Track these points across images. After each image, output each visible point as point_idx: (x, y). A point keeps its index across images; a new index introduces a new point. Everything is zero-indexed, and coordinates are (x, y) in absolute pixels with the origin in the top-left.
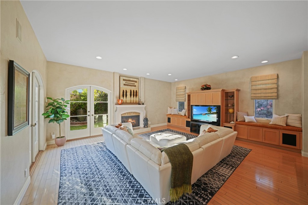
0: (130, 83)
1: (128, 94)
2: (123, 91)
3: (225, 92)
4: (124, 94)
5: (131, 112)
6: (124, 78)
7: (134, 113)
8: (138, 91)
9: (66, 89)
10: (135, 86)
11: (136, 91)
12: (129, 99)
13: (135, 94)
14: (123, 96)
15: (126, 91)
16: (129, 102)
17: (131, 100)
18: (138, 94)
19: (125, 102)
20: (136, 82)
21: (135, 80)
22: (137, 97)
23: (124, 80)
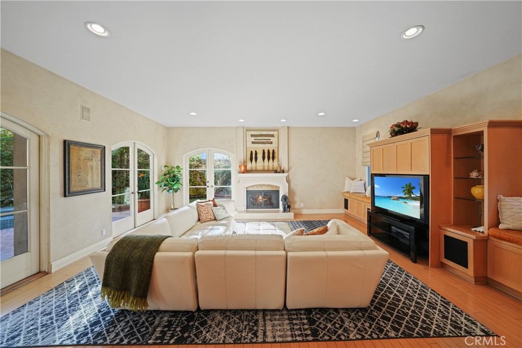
0: (261, 139)
1: (260, 156)
2: (252, 152)
3: (454, 136)
4: (253, 157)
5: (264, 185)
6: (253, 133)
7: (268, 186)
8: (276, 151)
9: (184, 156)
10: (271, 143)
11: (273, 151)
12: (260, 164)
13: (271, 156)
14: (251, 160)
15: (256, 151)
16: (261, 168)
17: (264, 166)
18: (276, 155)
19: (254, 169)
20: (273, 136)
21: (271, 133)
22: (276, 160)
23: (252, 136)
